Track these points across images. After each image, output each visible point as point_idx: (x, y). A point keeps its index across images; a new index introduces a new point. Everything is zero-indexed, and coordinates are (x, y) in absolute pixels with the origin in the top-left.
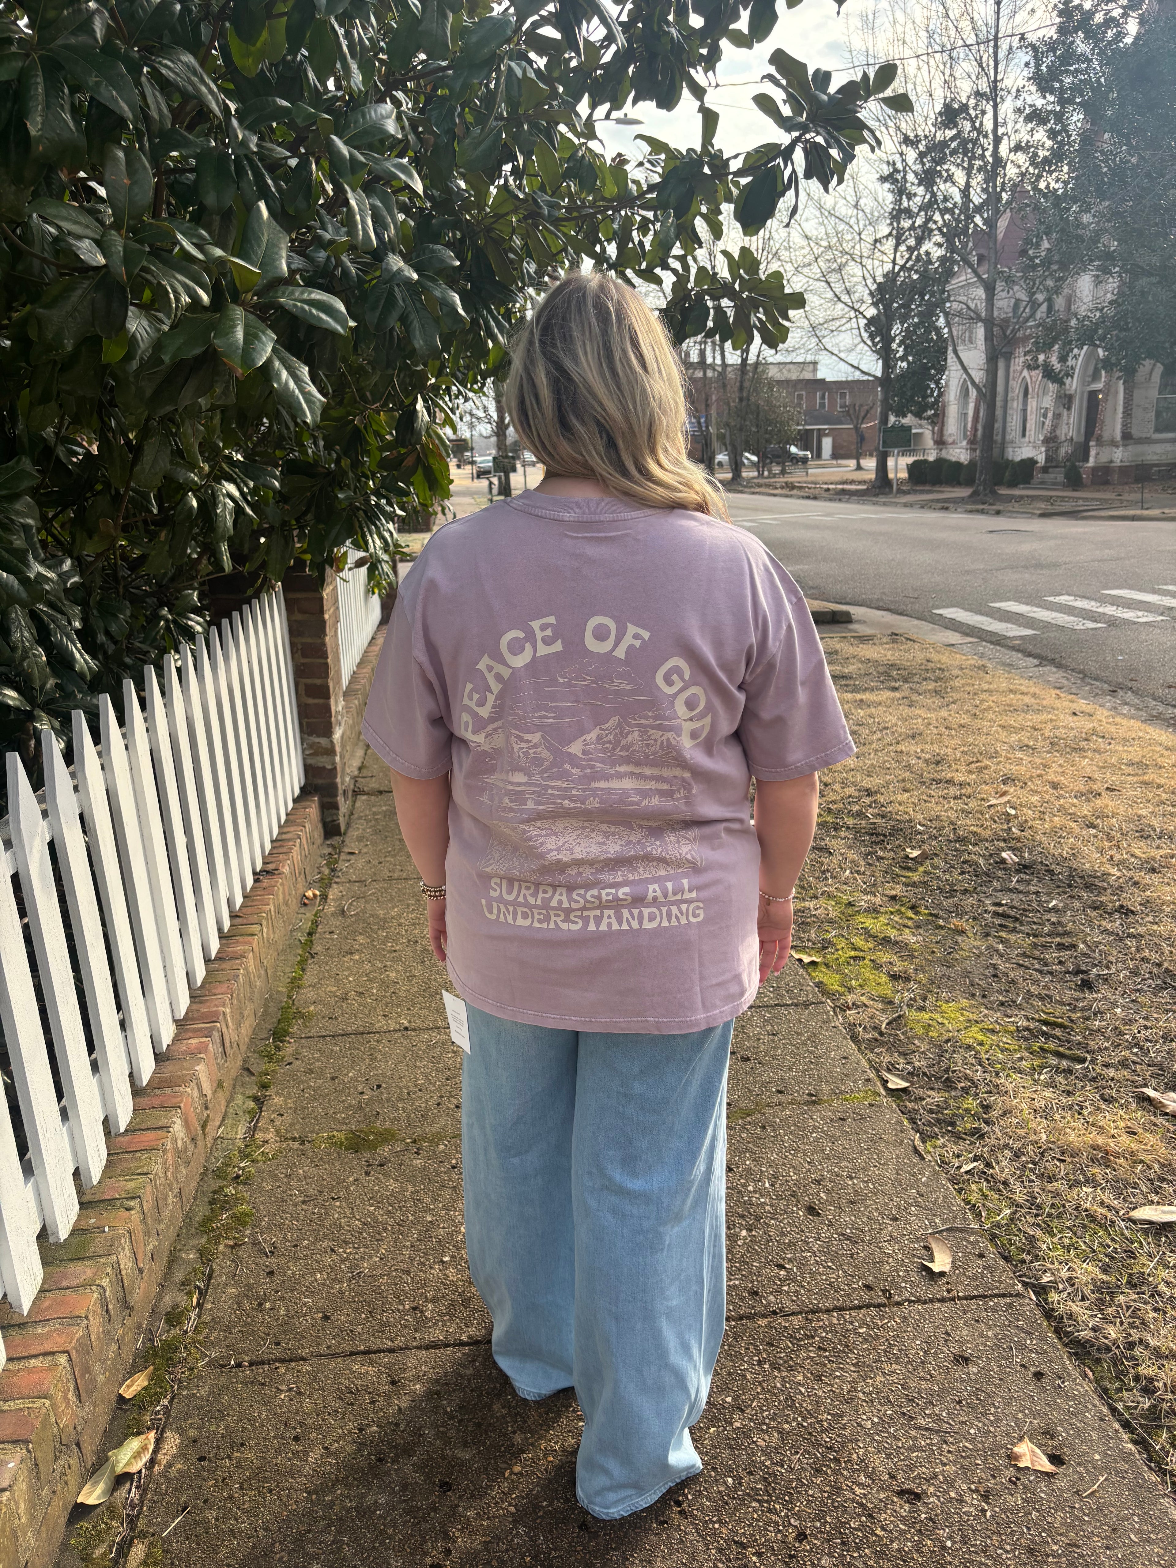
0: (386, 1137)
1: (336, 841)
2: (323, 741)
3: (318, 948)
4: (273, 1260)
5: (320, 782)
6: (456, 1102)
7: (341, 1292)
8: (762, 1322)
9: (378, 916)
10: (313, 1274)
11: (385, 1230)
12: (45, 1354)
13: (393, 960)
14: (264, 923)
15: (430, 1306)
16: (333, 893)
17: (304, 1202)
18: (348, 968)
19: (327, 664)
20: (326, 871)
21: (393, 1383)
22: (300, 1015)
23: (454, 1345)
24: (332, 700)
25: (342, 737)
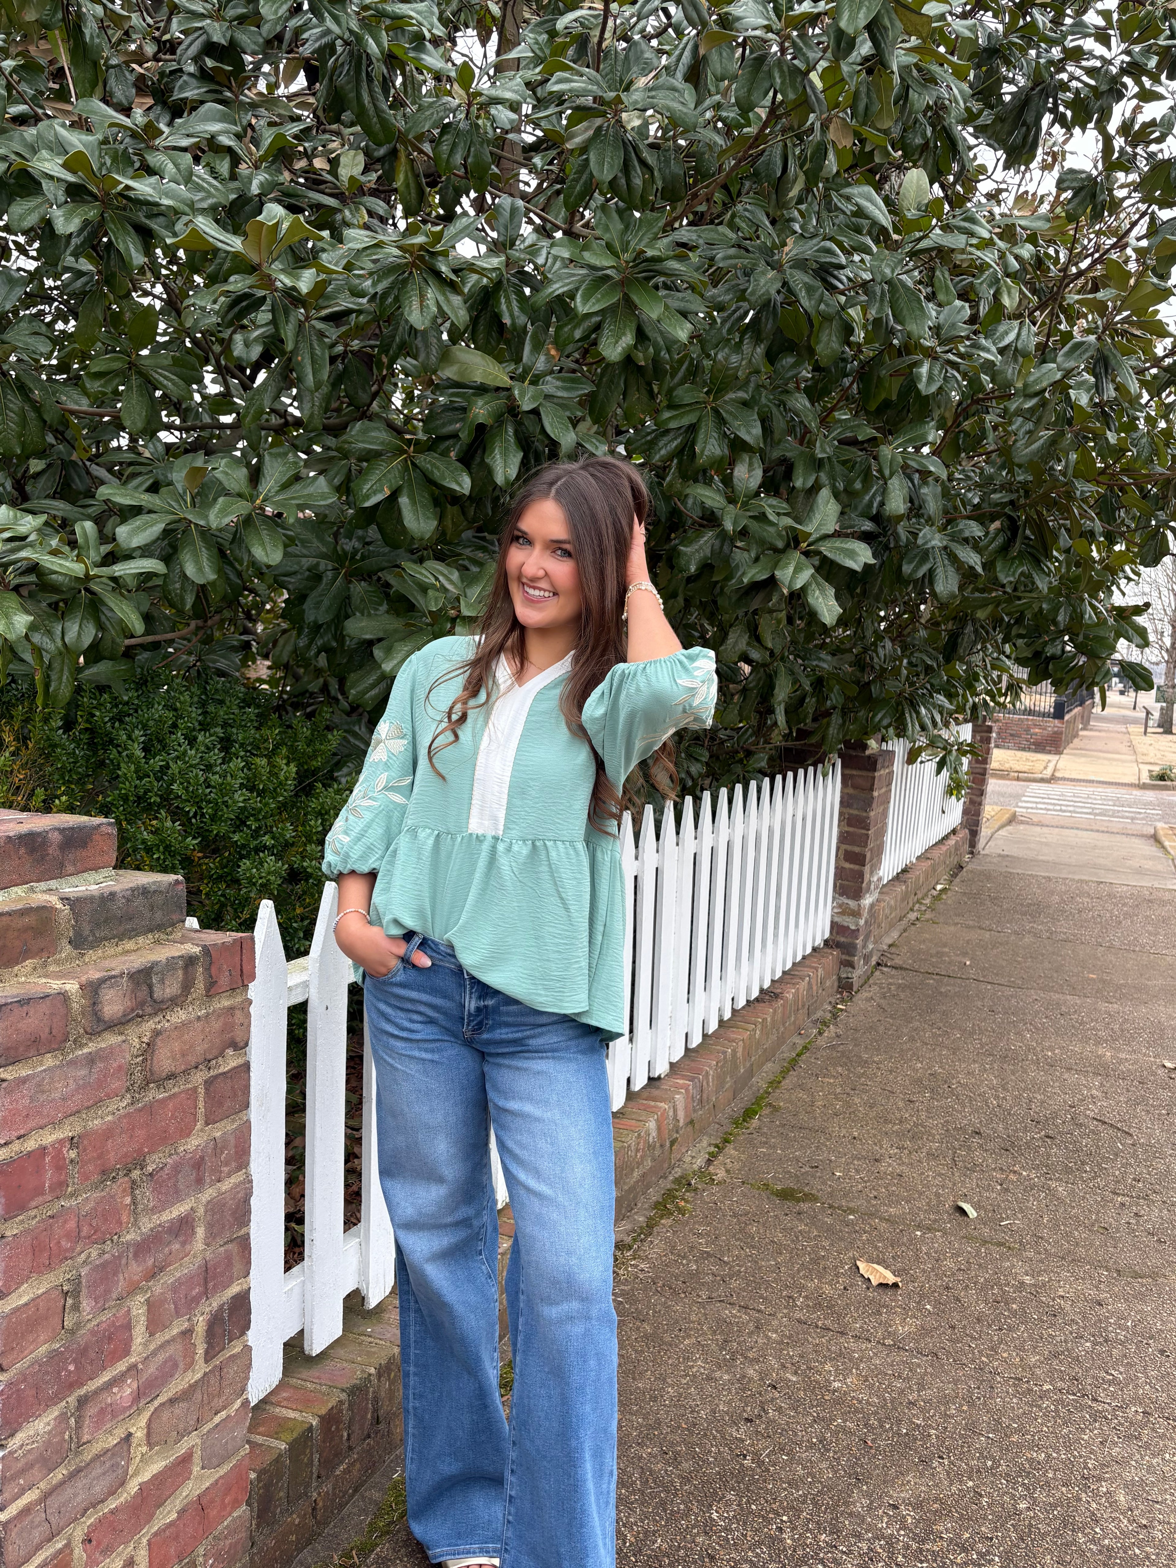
0: (810, 1197)
1: (846, 995)
2: (852, 904)
3: (801, 1066)
5: (842, 939)
16: (829, 1031)
19: (867, 836)
21: (758, 1328)
22: (770, 1105)
24: (867, 868)
25: (872, 906)
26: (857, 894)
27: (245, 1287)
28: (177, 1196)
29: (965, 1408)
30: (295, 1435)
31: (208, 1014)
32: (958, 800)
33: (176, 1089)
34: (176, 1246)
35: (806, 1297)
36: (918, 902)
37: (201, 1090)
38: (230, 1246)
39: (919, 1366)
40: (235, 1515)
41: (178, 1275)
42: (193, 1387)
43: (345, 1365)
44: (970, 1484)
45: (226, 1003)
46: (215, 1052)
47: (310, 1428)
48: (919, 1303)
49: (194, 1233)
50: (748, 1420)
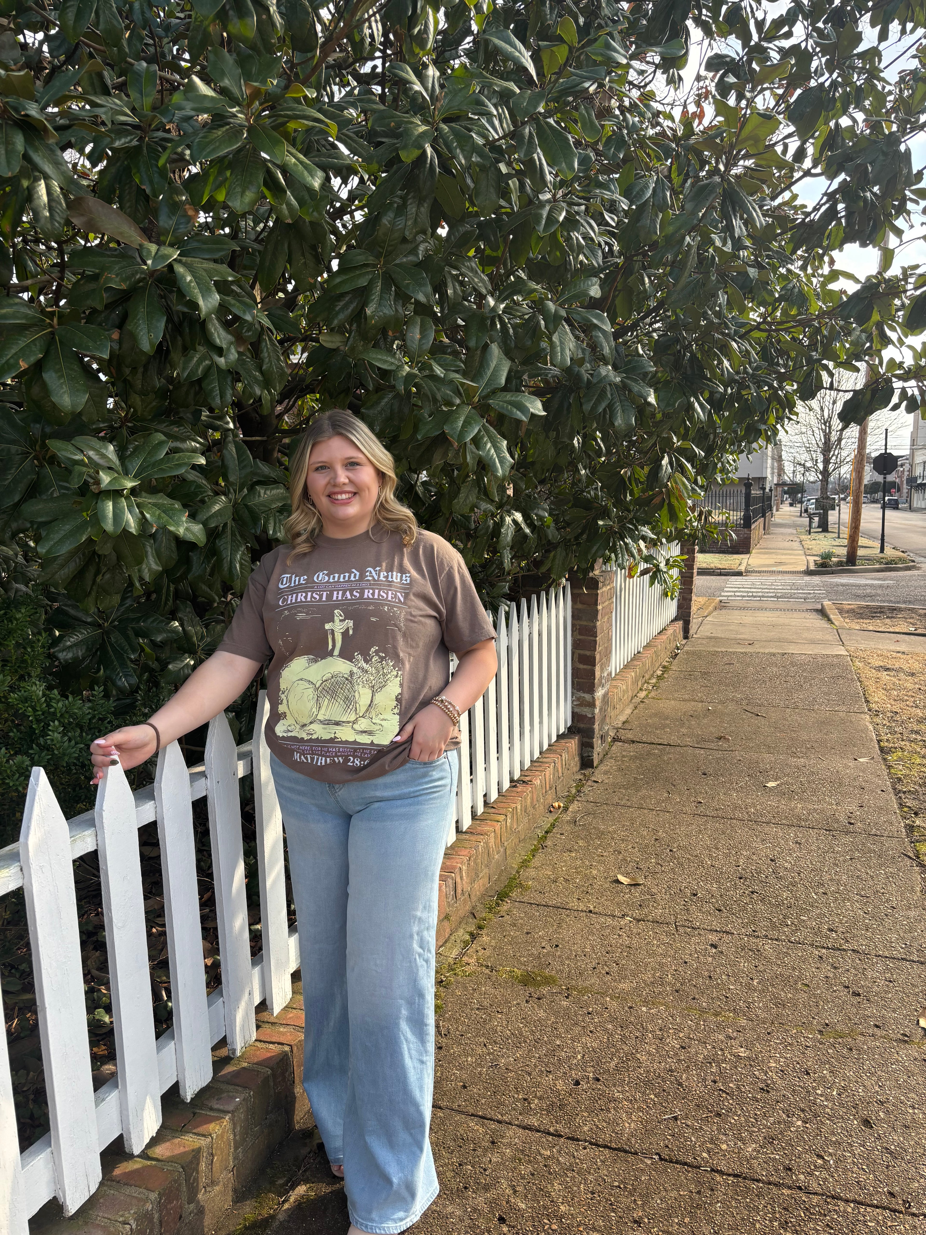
1: (587, 772)
2: (587, 697)
3: (549, 843)
4: (445, 1040)
5: (582, 726)
6: (607, 969)
7: (480, 1073)
8: (786, 1191)
9: (599, 829)
10: (467, 1057)
11: (525, 1042)
12: (279, 1043)
13: (599, 862)
14: (509, 816)
15: (536, 1101)
16: (573, 807)
17: (478, 1009)
18: (565, 861)
19: (595, 641)
20: (574, 791)
21: (493, 1143)
22: (521, 885)
23: (543, 1132)
24: (597, 669)
26: (591, 689)
32: (672, 599)
36: (646, 682)
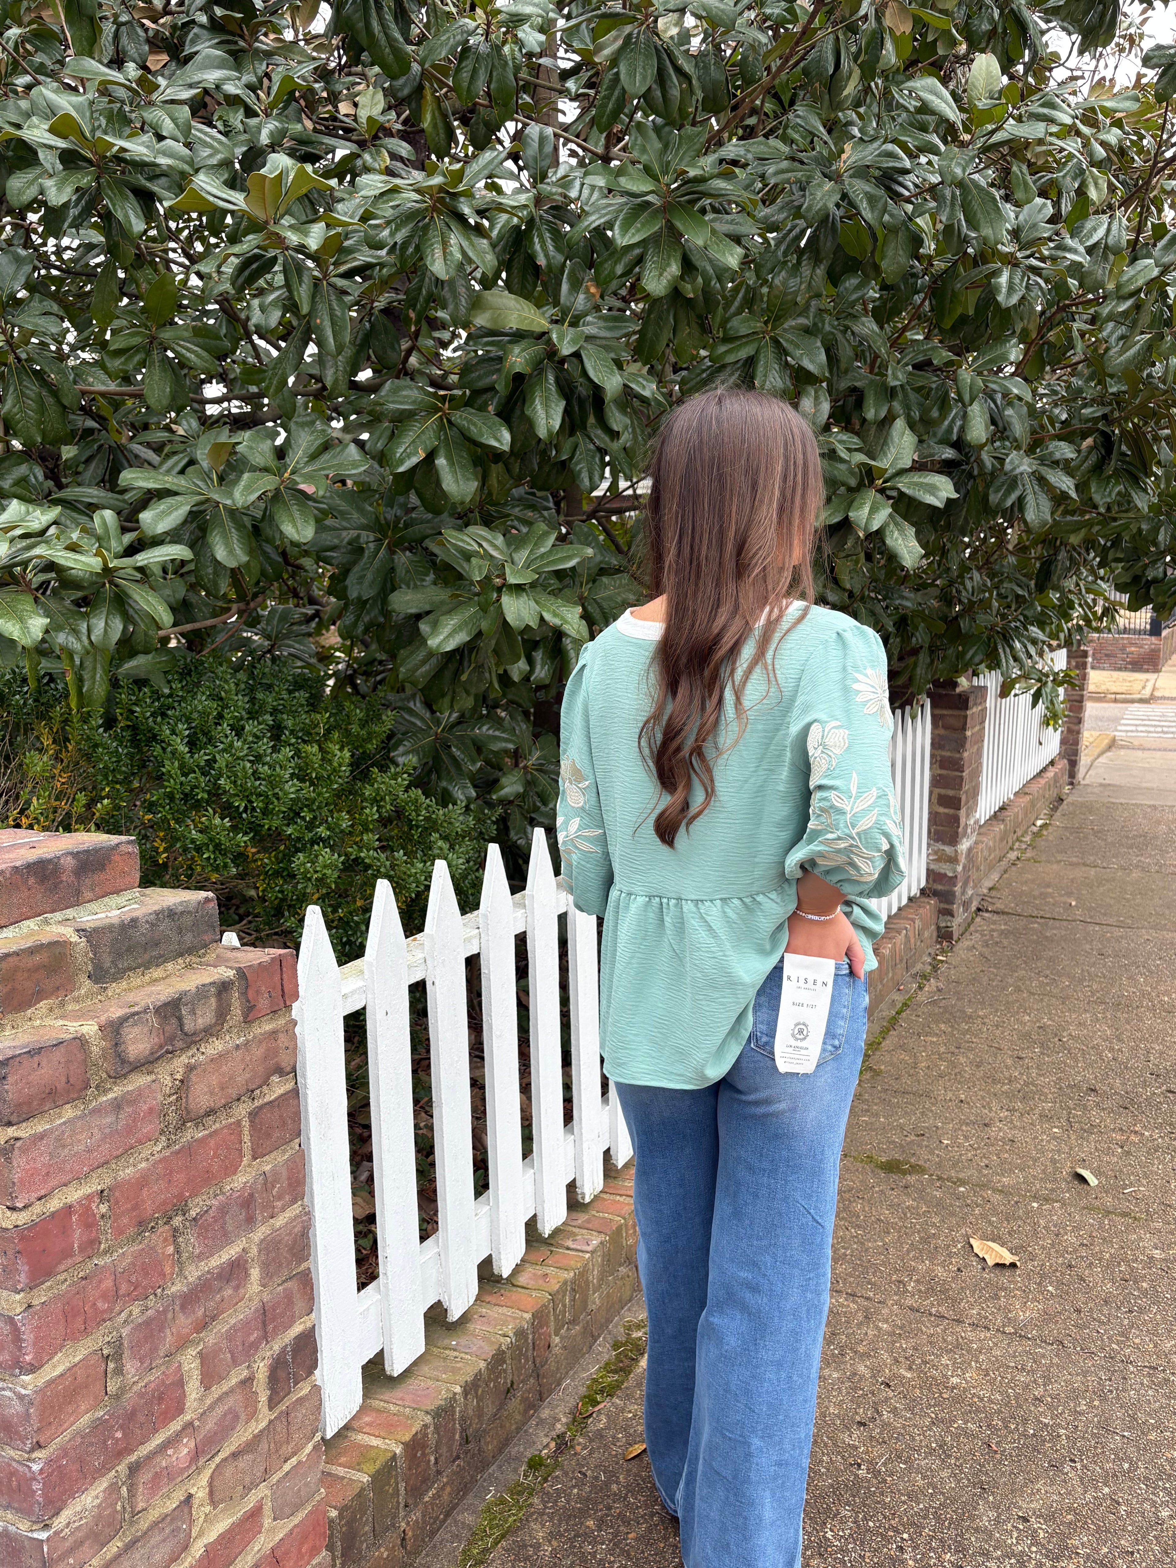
0: (917, 1169)
1: (946, 945)
2: (948, 850)
19: (961, 778)
24: (963, 812)
25: (970, 850)
26: (953, 839)
27: (309, 1325)
28: (226, 1239)
29: (1096, 1403)
30: (378, 1465)
31: (248, 1041)
32: (1056, 730)
33: (218, 1125)
34: (228, 1292)
35: (917, 1281)
36: (1018, 840)
37: (246, 1123)
38: (289, 1284)
39: (1043, 1356)
40: (314, 1562)
41: (233, 1321)
42: (257, 1438)
43: (430, 1383)
44: (1106, 1490)
45: (268, 1027)
46: (258, 1082)
47: (394, 1457)
48: (1040, 1284)
49: (247, 1275)
50: (861, 1424)
